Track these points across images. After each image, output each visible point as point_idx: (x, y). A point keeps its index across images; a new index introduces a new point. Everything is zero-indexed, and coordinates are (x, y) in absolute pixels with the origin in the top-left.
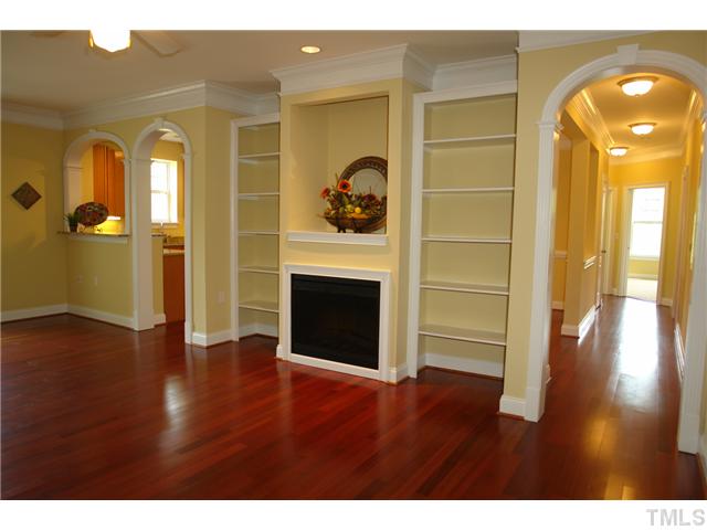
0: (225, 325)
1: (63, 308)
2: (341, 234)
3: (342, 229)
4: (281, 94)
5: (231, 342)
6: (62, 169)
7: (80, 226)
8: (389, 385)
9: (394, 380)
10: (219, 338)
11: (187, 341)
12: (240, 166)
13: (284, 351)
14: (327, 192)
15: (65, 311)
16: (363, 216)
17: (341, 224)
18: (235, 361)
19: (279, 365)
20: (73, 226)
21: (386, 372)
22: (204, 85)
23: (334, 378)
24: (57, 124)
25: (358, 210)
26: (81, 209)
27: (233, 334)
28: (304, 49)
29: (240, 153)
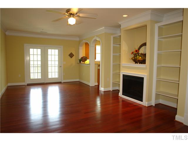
0: (109, 86)
1: (78, 80)
2: (136, 64)
3: (136, 62)
4: (121, 28)
5: (110, 91)
6: (79, 49)
7: (81, 62)
8: (145, 107)
9: (147, 106)
10: (107, 90)
11: (100, 90)
12: (114, 47)
13: (120, 94)
14: (133, 53)
15: (78, 81)
16: (142, 59)
17: (136, 61)
18: (111, 96)
19: (119, 97)
20: (80, 62)
21: (145, 103)
22: (104, 28)
23: (131, 103)
24: (78, 39)
25: (140, 57)
26: (82, 58)
27: (111, 89)
28: (123, 16)
29: (114, 43)
